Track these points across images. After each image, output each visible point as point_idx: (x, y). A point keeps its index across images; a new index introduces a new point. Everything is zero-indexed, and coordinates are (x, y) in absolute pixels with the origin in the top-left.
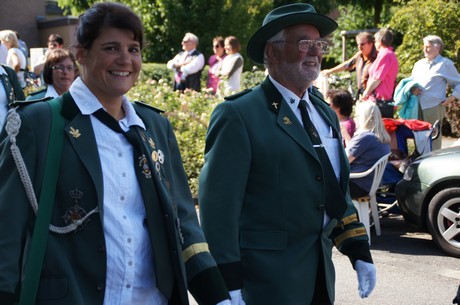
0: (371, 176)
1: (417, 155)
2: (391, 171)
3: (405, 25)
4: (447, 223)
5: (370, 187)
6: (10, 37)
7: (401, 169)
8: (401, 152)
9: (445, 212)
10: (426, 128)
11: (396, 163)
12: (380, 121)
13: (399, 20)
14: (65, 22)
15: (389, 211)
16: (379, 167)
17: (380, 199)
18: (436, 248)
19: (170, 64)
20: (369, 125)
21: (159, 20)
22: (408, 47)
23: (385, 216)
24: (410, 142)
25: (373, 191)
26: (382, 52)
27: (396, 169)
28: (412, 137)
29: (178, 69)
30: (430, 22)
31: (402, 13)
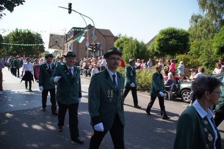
0: (171, 87)
1: (179, 83)
2: (175, 86)
3: (178, 59)
4: (184, 96)
8: (177, 83)
9: (184, 94)
12: (173, 76)
15: (174, 93)
16: (172, 85)
18: (182, 101)
20: (171, 77)
25: (171, 90)
26: (172, 64)
28: (179, 80)
31: (178, 57)
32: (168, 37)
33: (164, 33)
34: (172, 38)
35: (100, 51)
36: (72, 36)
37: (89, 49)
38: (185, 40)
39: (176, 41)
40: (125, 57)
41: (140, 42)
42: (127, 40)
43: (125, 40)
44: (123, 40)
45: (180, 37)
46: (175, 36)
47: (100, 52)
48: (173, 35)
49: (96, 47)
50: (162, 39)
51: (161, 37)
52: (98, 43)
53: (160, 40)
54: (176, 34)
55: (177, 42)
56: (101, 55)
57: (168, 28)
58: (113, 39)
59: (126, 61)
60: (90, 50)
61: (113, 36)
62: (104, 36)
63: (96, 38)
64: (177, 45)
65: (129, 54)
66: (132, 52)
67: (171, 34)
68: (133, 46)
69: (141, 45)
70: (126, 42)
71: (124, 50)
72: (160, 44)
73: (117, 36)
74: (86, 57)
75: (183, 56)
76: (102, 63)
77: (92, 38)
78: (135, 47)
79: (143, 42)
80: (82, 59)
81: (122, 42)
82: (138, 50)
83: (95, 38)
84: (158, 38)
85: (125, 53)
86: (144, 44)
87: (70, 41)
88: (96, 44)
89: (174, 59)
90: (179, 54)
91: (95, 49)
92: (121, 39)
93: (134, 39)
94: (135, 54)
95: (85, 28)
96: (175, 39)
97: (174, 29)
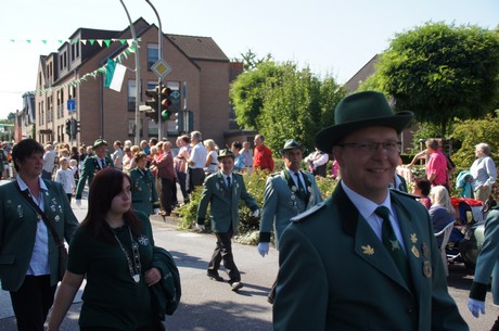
1: (474, 223)
3: (463, 135)
5: (441, 243)
6: (210, 143)
7: (463, 232)
8: (463, 220)
10: (480, 205)
11: (459, 227)
12: (448, 198)
13: (459, 132)
14: (240, 133)
15: (455, 260)
16: (447, 230)
17: (448, 252)
19: (306, 160)
20: (441, 201)
21: (299, 132)
22: (465, 150)
23: (451, 263)
24: (469, 213)
25: (443, 246)
27: (459, 231)
28: (470, 210)
29: (311, 162)
30: (480, 134)
31: (461, 128)
32: (421, 58)
33: (408, 44)
34: (438, 60)
35: (181, 113)
36: (78, 62)
37: (143, 108)
38: (487, 65)
39: (452, 72)
40: (271, 132)
41: (322, 79)
42: (276, 75)
43: (271, 75)
44: (260, 75)
45: (469, 56)
46: (449, 54)
47: (181, 118)
48: (443, 50)
49: (169, 102)
50: (402, 67)
51: (398, 61)
52: (174, 88)
53: (392, 71)
54: (455, 48)
55: (457, 75)
56: (186, 128)
57: (423, 25)
58: (224, 69)
59: (274, 147)
60: (147, 114)
61: (228, 61)
62: (191, 60)
63: (168, 69)
64: (456, 86)
65: (284, 123)
66: (294, 117)
67: (433, 48)
68: (296, 96)
69: (327, 90)
70: (274, 79)
71: (268, 108)
72: (396, 84)
73: (241, 59)
74: (131, 137)
75: (479, 125)
76: (190, 159)
77: (154, 68)
78: (304, 99)
79: (332, 80)
80: (120, 145)
81: (258, 81)
82: (314, 108)
83: (162, 69)
84: (389, 63)
85: (270, 121)
86: (335, 87)
87: (70, 81)
88: (169, 91)
89: (448, 138)
90: (463, 117)
91: (163, 108)
92: (254, 70)
93: (299, 69)
94: (306, 122)
95: (126, 34)
96: (451, 65)
97: (445, 30)
